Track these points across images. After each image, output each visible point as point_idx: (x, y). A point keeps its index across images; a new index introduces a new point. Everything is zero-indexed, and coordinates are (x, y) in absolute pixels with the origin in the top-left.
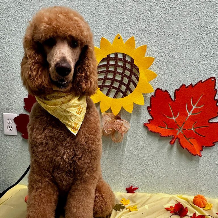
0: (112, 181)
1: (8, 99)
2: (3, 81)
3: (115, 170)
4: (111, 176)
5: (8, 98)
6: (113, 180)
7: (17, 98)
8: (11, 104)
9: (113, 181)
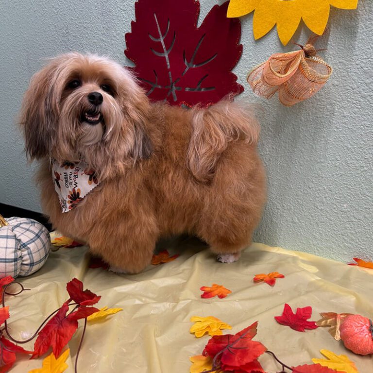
0: (293, 222)
1: (104, 41)
2: (96, 7)
3: (300, 193)
4: (293, 208)
5: (102, 40)
6: (297, 221)
7: (115, 37)
8: (107, 50)
9: (295, 223)
